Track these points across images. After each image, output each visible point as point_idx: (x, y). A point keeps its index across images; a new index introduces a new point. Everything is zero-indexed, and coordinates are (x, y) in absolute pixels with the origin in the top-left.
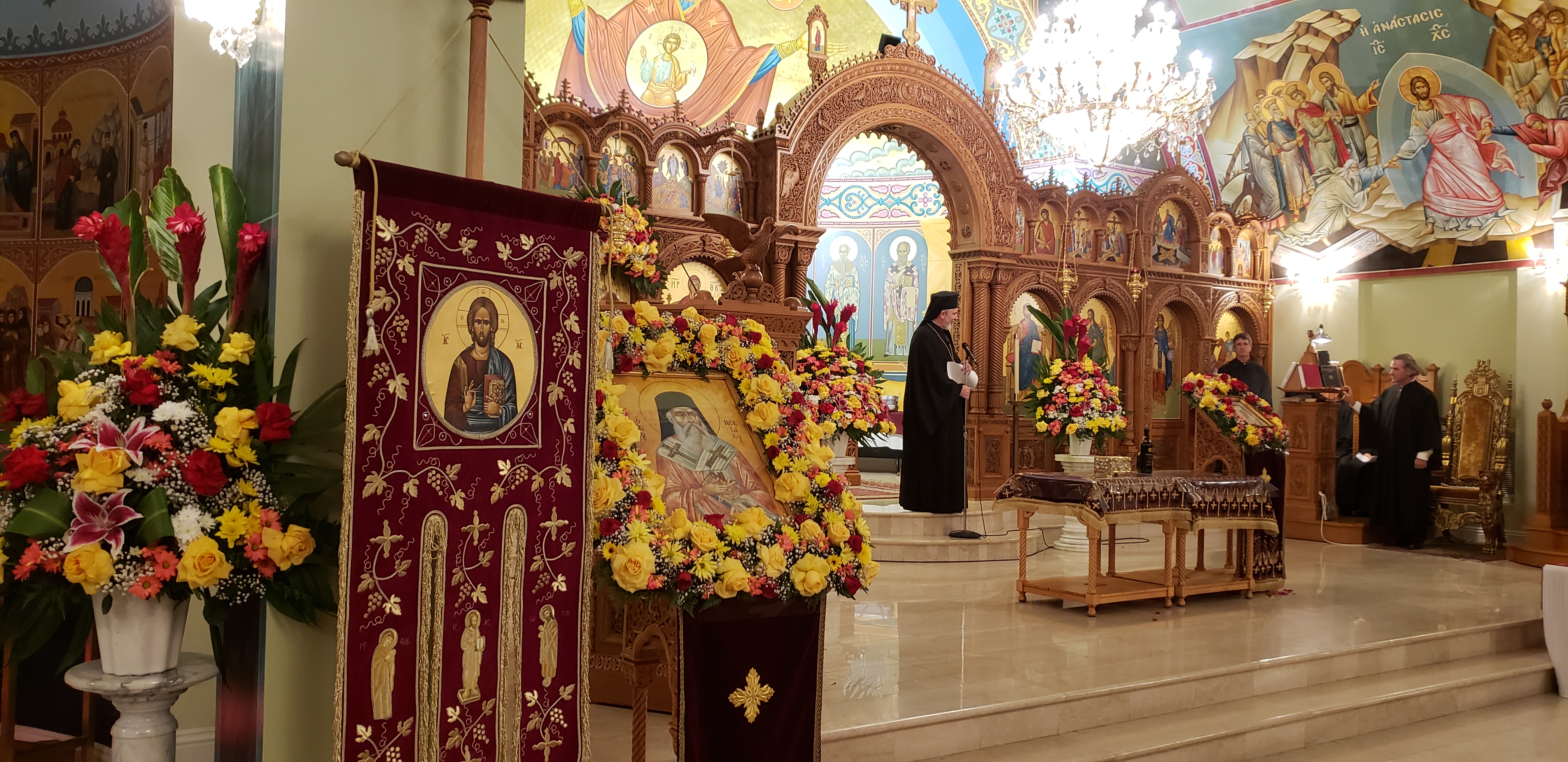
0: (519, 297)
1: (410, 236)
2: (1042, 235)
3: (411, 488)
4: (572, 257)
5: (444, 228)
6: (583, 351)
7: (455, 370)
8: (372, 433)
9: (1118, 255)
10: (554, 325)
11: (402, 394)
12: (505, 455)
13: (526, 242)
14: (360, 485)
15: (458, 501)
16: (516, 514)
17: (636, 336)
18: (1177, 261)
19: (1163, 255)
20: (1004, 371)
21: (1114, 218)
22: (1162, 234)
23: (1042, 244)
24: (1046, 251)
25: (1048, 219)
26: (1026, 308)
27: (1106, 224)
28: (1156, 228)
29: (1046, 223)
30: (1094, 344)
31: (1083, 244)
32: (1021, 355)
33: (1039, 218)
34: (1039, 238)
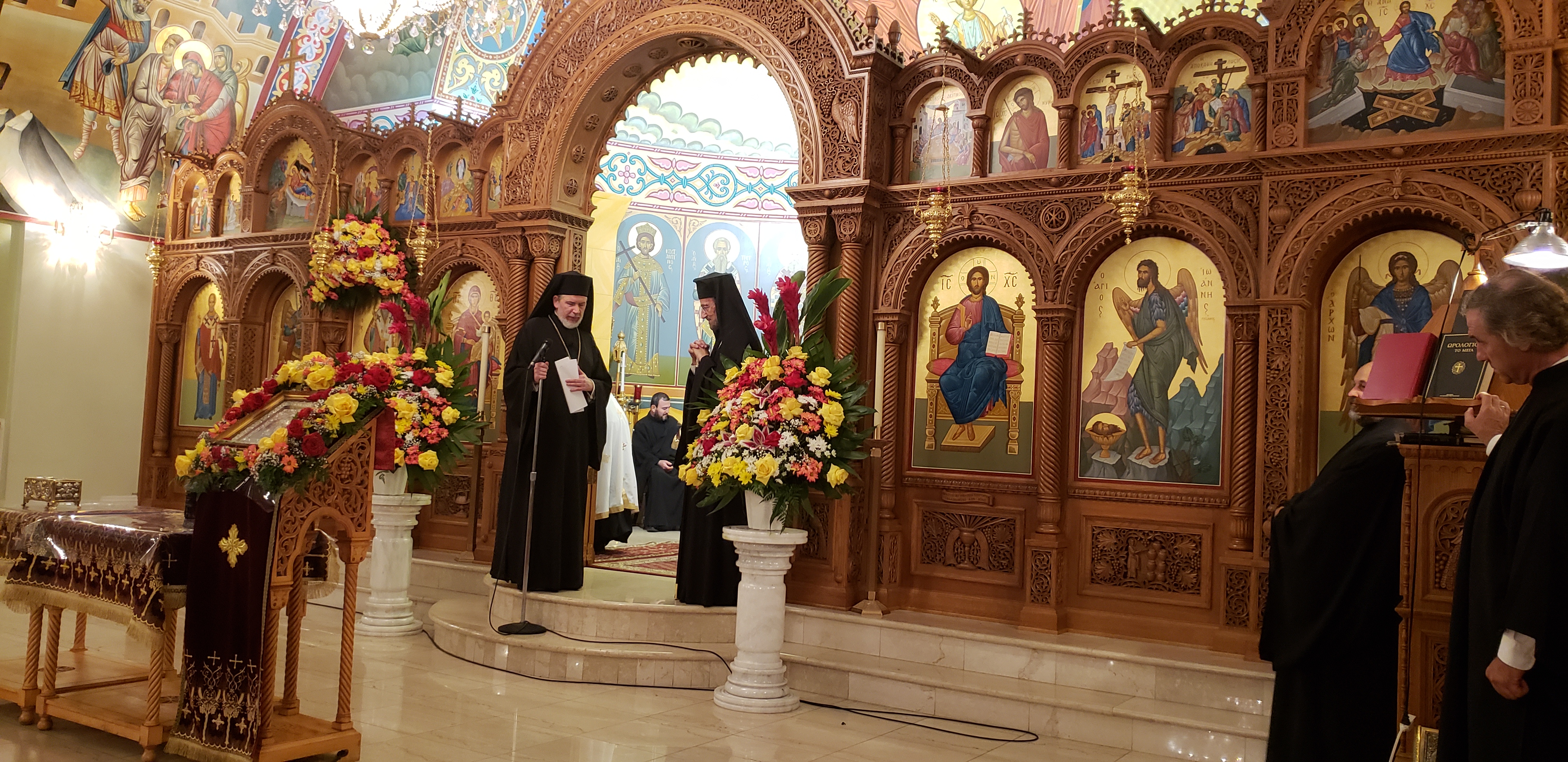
2: (1016, 137)
9: (1235, 137)
18: (1446, 114)
19: (1387, 110)
20: (921, 390)
21: (1220, 63)
22: (1383, 62)
23: (1016, 155)
24: (1027, 165)
25: (1030, 105)
26: (977, 275)
27: (1189, 81)
28: (1358, 54)
29: (1026, 114)
30: (1156, 332)
31: (1125, 134)
32: (960, 362)
33: (1010, 107)
34: (1008, 145)
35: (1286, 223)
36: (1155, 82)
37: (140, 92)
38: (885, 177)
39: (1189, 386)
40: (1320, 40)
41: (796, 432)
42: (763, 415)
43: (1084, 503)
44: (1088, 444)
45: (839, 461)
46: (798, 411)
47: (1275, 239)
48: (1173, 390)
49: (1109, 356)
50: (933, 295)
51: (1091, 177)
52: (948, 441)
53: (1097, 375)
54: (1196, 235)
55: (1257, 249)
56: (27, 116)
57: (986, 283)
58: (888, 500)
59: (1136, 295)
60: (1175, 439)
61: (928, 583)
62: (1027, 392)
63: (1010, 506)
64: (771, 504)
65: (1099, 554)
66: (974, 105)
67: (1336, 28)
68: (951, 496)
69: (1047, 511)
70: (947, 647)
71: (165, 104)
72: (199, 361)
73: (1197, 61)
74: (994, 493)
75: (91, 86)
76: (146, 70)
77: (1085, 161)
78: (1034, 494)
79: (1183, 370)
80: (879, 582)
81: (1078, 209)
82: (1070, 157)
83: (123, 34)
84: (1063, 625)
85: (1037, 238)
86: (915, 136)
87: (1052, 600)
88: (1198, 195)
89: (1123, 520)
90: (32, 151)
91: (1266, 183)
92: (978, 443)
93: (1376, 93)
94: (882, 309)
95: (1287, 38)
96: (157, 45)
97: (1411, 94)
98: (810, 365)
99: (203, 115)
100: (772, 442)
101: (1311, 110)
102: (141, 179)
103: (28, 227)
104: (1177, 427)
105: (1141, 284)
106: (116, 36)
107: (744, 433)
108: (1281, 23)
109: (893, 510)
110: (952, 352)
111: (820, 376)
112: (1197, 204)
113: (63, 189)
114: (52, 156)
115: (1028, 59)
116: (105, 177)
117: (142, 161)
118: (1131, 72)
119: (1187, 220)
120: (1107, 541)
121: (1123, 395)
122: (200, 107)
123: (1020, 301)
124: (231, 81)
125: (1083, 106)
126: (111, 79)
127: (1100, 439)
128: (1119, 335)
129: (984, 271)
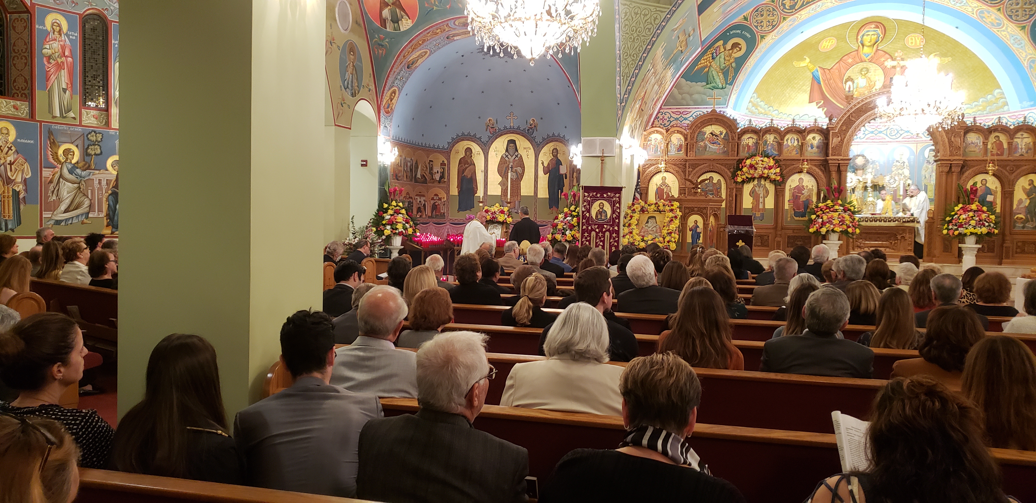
0: (608, 202)
1: (589, 195)
2: (995, 147)
3: (590, 228)
4: (617, 195)
5: (595, 193)
6: (620, 209)
7: (597, 212)
8: (584, 221)
10: (614, 206)
11: (588, 216)
12: (605, 224)
13: (609, 194)
14: (582, 227)
15: (597, 230)
16: (607, 234)
17: (646, 206)
23: (995, 152)
24: (999, 155)
25: (999, 140)
26: (984, 181)
29: (998, 142)
30: (1033, 196)
31: (1025, 149)
33: (993, 140)
34: (992, 149)
36: (1034, 139)
43: (1014, 236)
44: (1015, 222)
49: (1020, 201)
57: (986, 183)
59: (1028, 187)
62: (998, 210)
64: (974, 239)
65: (1018, 247)
66: (984, 139)
69: (1008, 238)
77: (1014, 155)
81: (1017, 167)
84: (1014, 263)
85: (1007, 173)
87: (1010, 258)
89: (1024, 239)
105: (1029, 185)
107: (973, 223)
118: (1027, 135)
120: (1020, 244)
121: (1024, 210)
123: (996, 188)
125: (1014, 141)
128: (1024, 197)
129: (986, 180)
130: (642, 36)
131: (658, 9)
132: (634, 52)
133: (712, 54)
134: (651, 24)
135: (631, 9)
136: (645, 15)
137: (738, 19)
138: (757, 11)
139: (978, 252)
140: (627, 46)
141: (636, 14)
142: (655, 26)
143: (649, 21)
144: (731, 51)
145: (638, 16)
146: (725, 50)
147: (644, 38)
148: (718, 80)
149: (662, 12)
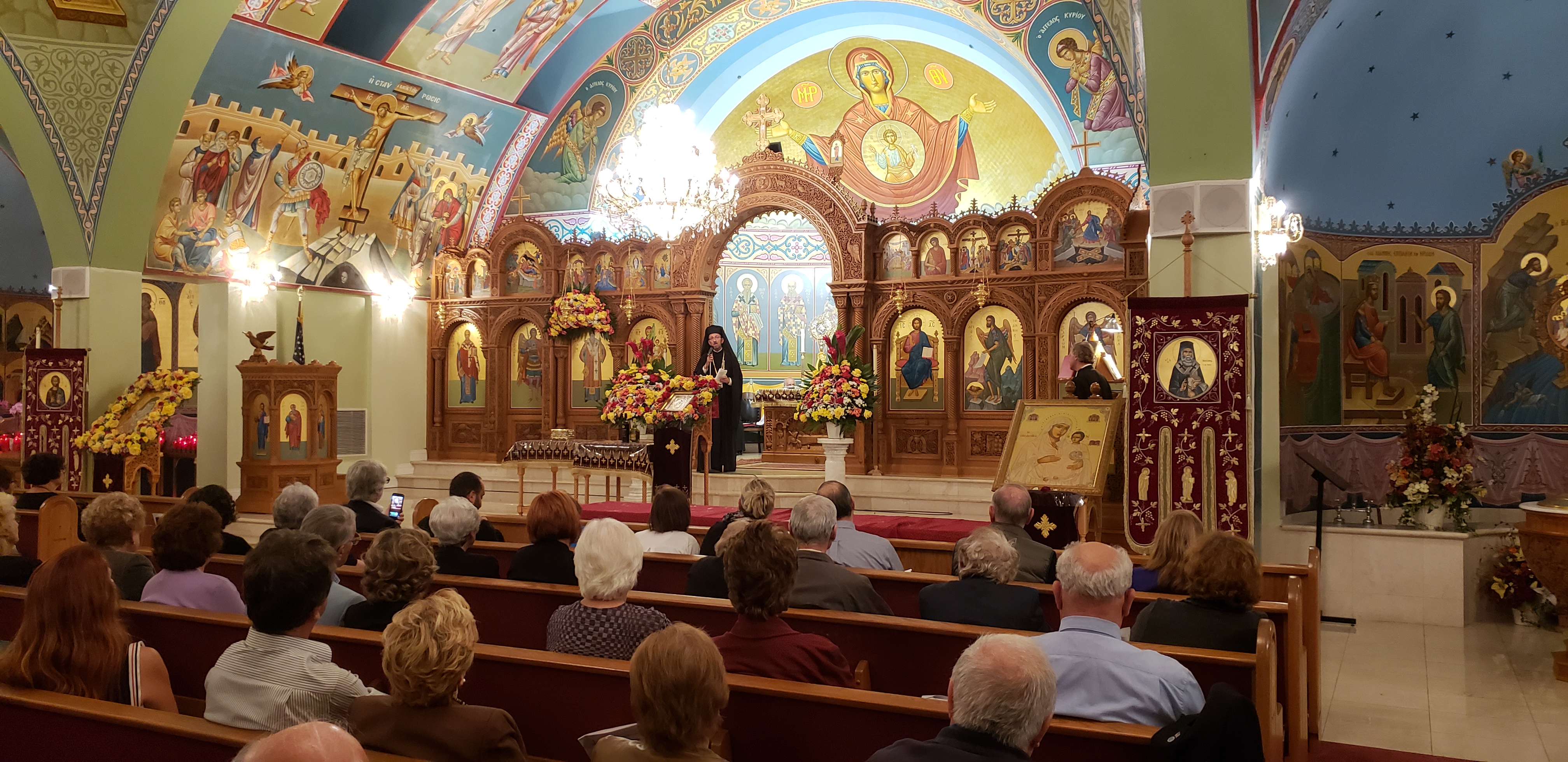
7: (49, 393)
9: (1025, 263)
13: (67, 361)
18: (1105, 258)
19: (1084, 255)
20: (893, 374)
21: (1018, 231)
22: (1082, 235)
23: (932, 267)
24: (936, 272)
25: (937, 245)
26: (917, 321)
27: (1006, 238)
28: (1072, 231)
29: (936, 249)
30: (995, 346)
31: (979, 261)
32: (910, 361)
33: (928, 246)
34: (928, 264)
35: (1045, 302)
36: (991, 240)
37: (423, 215)
38: (872, 277)
39: (1009, 369)
40: (1058, 225)
41: (850, 397)
42: (835, 391)
43: (967, 421)
44: (968, 395)
45: (868, 408)
46: (850, 388)
47: (1041, 309)
48: (1002, 372)
49: (975, 358)
50: (897, 330)
51: (965, 281)
52: (906, 397)
53: (971, 366)
54: (1010, 306)
55: (1034, 312)
56: (373, 236)
57: (921, 325)
58: (880, 425)
59: (987, 331)
60: (1004, 392)
61: (899, 461)
62: (941, 374)
63: (935, 425)
64: (839, 427)
65: (974, 443)
66: (912, 245)
67: (1064, 220)
68: (909, 422)
69: (952, 425)
70: (912, 485)
71: (433, 220)
72: (461, 369)
73: (1009, 229)
74: (928, 419)
75: (402, 215)
76: (426, 203)
77: (963, 271)
78: (945, 418)
79: (1007, 363)
80: (878, 462)
81: (960, 294)
82: (956, 271)
83: (419, 185)
84: (961, 474)
85: (943, 307)
86: (885, 257)
87: (955, 463)
88: (1010, 289)
89: (983, 427)
90: (374, 254)
91: (1037, 285)
92: (920, 397)
93: (1079, 247)
94: (874, 338)
95: (1044, 225)
96: (433, 189)
97: (1092, 249)
98: (852, 368)
99: (450, 224)
100: (840, 402)
101: (1055, 254)
102: (420, 264)
103: (373, 298)
104: (1005, 387)
105: (988, 326)
106: (415, 186)
107: (827, 398)
108: (1042, 218)
109: (882, 430)
110: (907, 356)
111: (857, 373)
112: (1009, 293)
113: (386, 276)
114: (383, 257)
115: (936, 226)
116: (404, 266)
117: (421, 254)
118: (980, 233)
119: (1006, 300)
120: (978, 437)
121: (982, 374)
122: (448, 220)
124: (464, 203)
125: (961, 246)
126: (411, 210)
127: (973, 393)
128: (979, 348)
129: (920, 320)
130: (97, 98)
131: (110, 51)
132: (88, 126)
133: (567, 124)
134: (108, 77)
135: (48, 55)
136: (87, 63)
137: (599, 63)
138: (625, 46)
139: (848, 451)
140: (66, 115)
141: (66, 62)
142: (117, 80)
143: (100, 71)
144: (591, 118)
145: (71, 66)
146: (584, 116)
147: (100, 101)
148: (575, 167)
149: (122, 56)
